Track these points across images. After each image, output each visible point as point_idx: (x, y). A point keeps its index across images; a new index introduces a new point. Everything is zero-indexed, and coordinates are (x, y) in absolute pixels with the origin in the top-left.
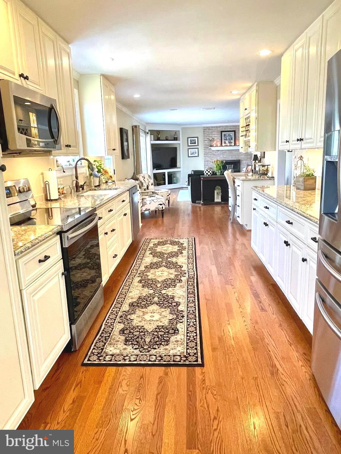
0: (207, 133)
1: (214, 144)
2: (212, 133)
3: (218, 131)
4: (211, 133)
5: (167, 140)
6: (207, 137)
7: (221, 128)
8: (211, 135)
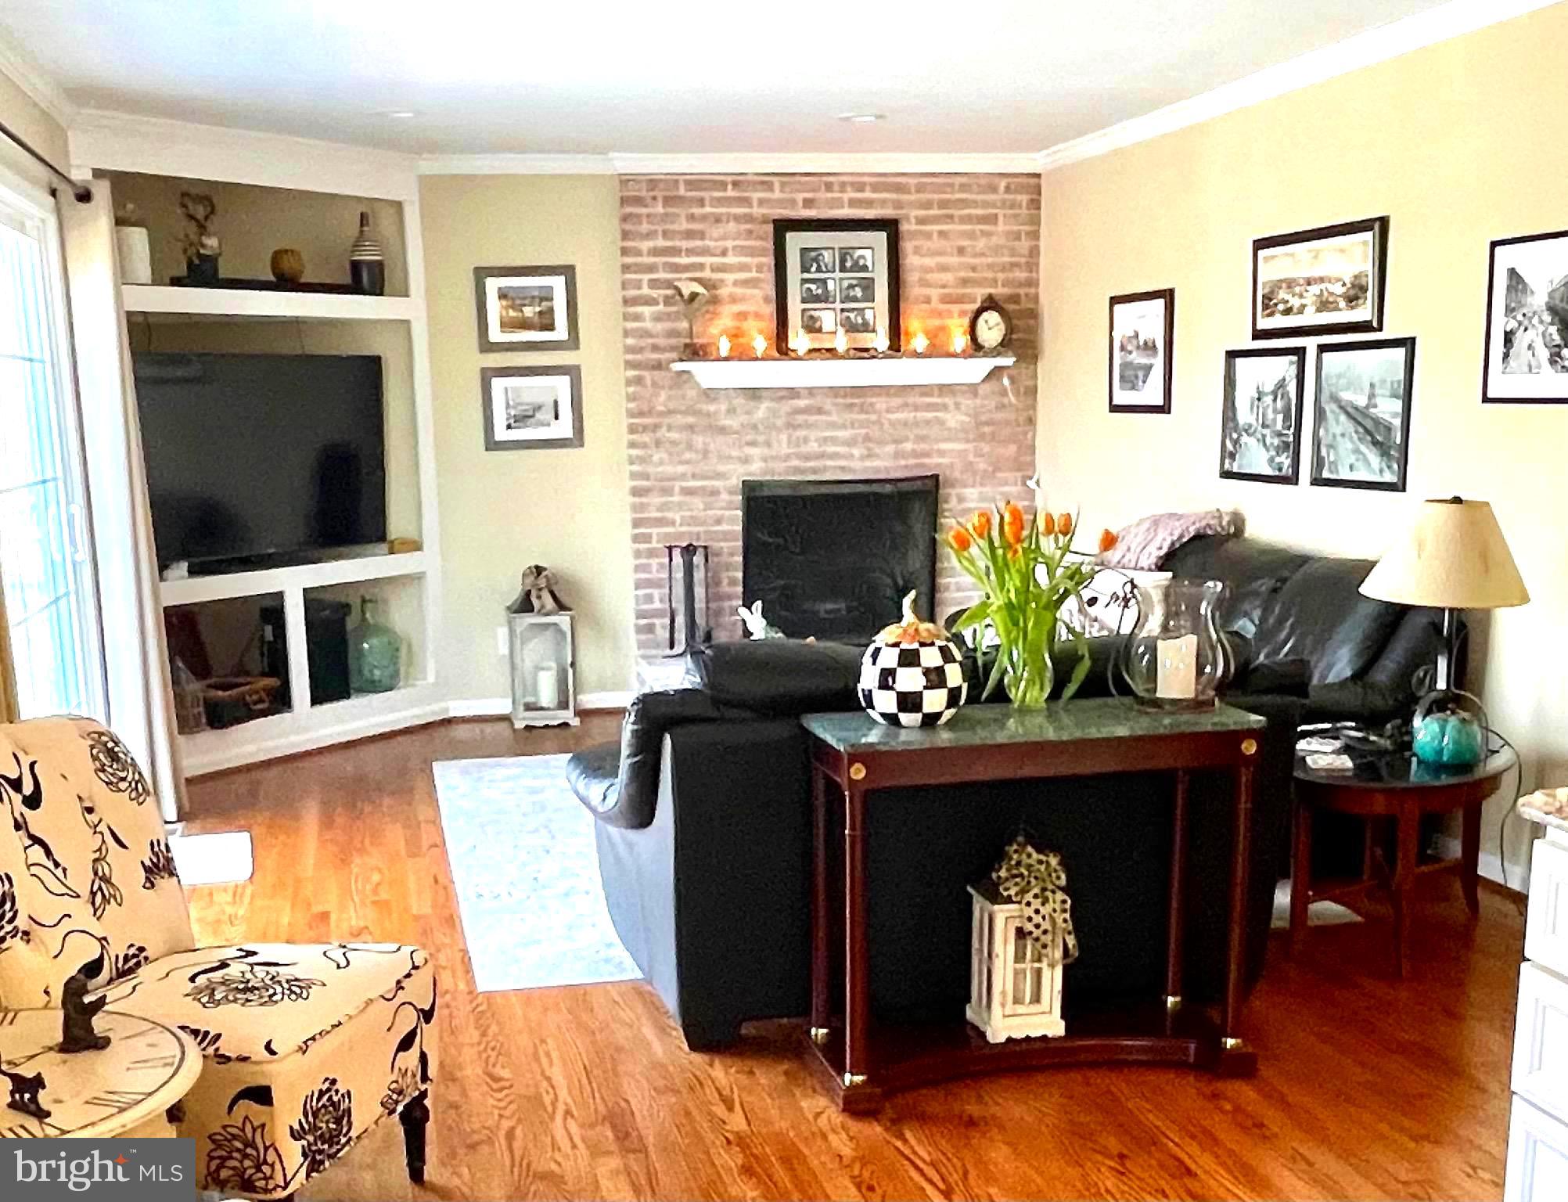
0: (649, 235)
1: (717, 331)
2: (702, 235)
3: (749, 219)
4: (689, 235)
5: (286, 282)
6: (651, 269)
7: (777, 194)
8: (690, 252)
